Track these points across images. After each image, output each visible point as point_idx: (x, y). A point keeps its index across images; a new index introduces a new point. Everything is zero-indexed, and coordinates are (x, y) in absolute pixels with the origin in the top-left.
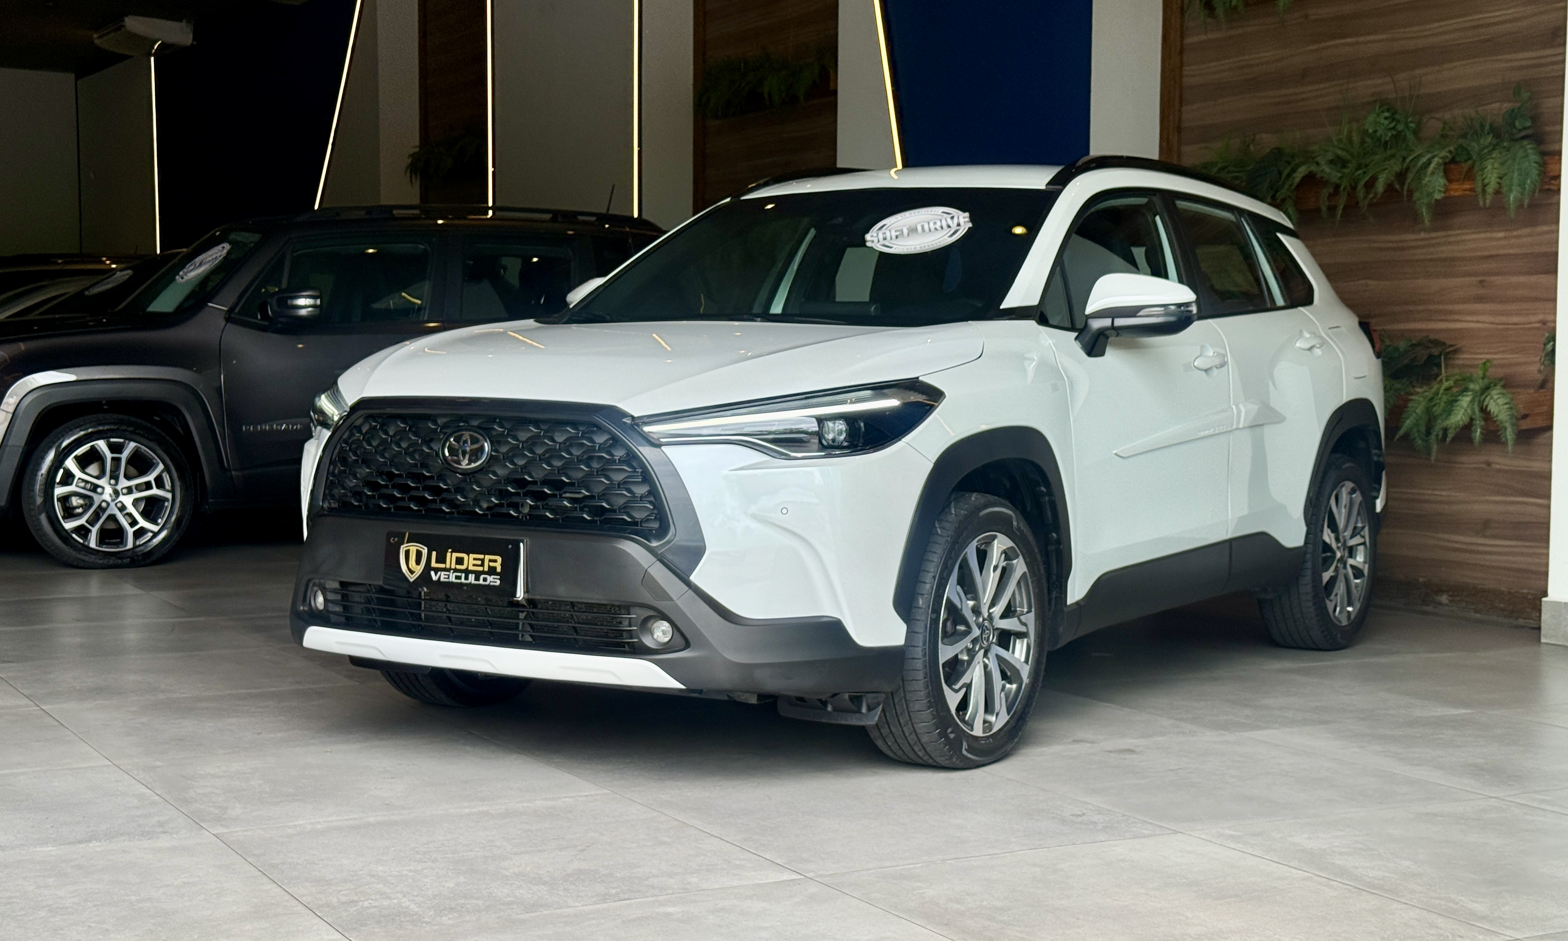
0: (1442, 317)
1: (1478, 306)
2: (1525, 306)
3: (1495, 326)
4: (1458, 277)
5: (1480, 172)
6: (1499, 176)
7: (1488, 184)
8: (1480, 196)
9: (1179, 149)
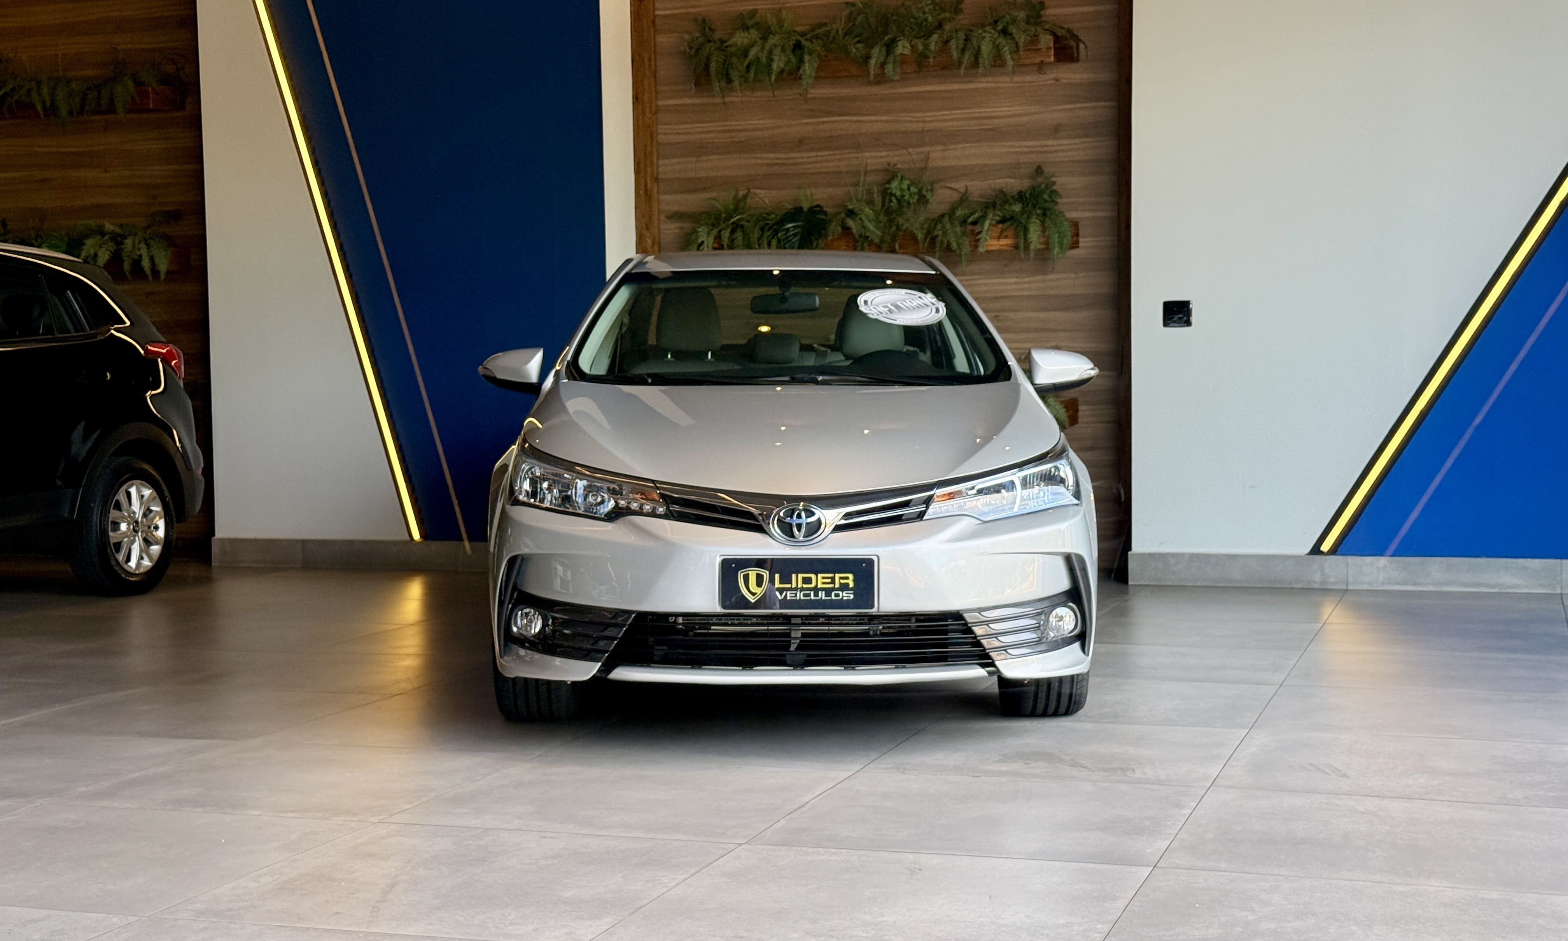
2: (1039, 335)
5: (1022, 233)
6: (1044, 236)
7: (1031, 242)
8: (1022, 250)
9: (658, 197)
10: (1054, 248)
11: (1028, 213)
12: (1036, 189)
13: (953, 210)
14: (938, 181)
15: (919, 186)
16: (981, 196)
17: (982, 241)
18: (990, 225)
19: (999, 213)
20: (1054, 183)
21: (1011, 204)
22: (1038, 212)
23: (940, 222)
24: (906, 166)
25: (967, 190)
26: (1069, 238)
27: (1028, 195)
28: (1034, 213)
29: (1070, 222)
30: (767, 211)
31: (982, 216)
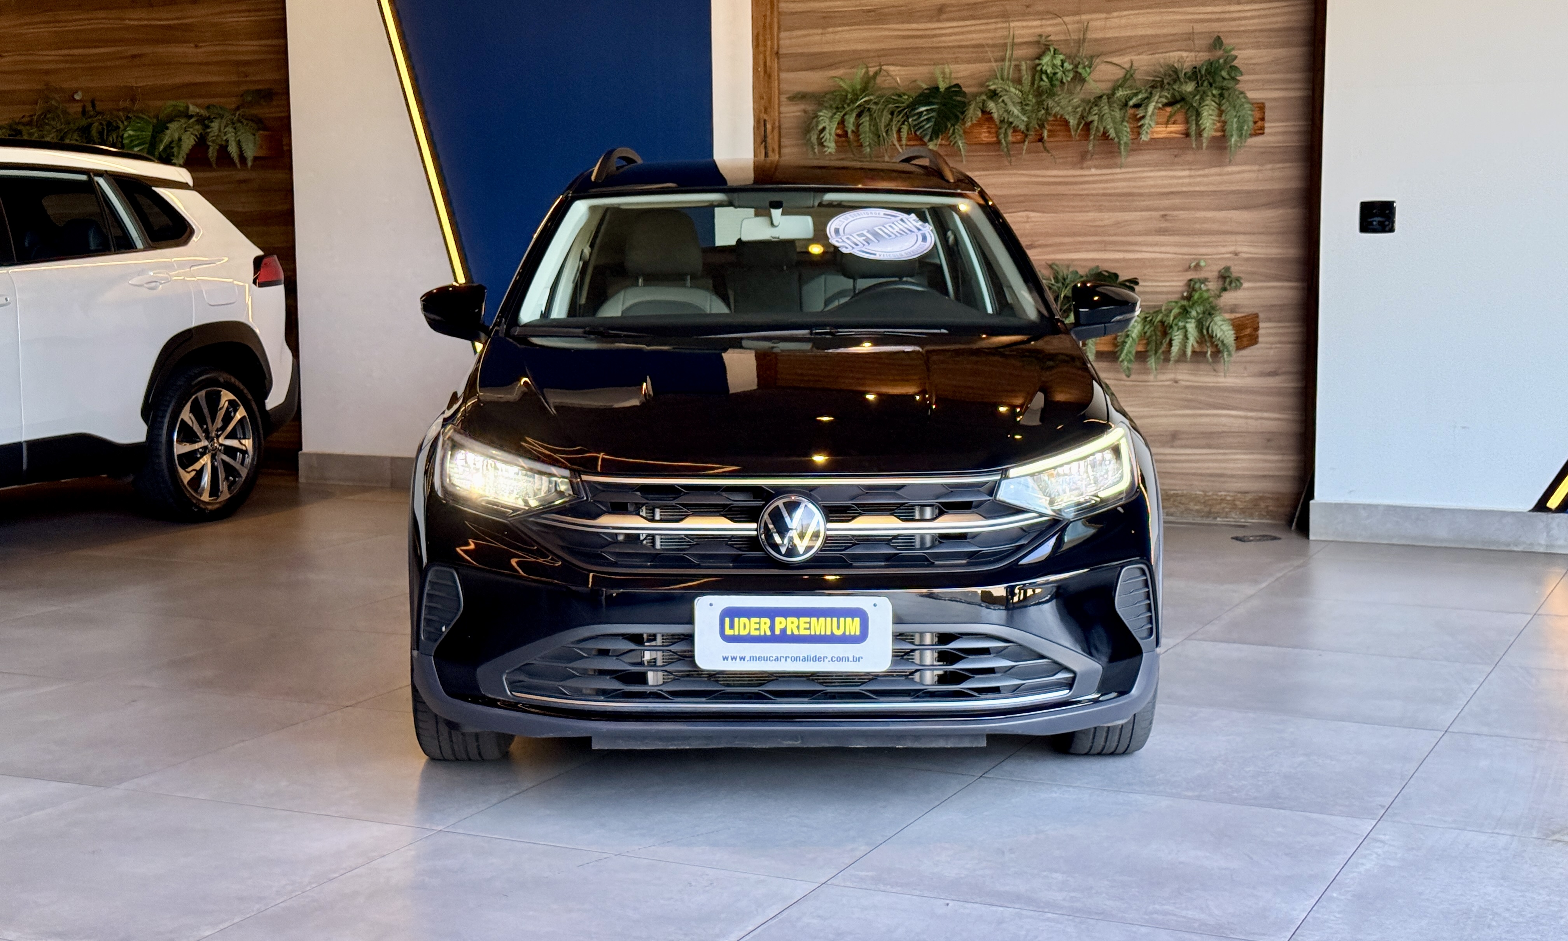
0: (1121, 248)
1: (1162, 239)
2: (1214, 238)
3: (1180, 256)
4: (1136, 211)
5: (1194, 118)
6: (1219, 122)
7: (1205, 129)
8: (1194, 138)
9: (778, 75)
10: (1232, 136)
11: (1202, 92)
12: (1213, 65)
13: (1114, 90)
14: (1098, 56)
15: (1075, 62)
16: (1148, 73)
17: (1145, 127)
18: (1155, 108)
19: (1166, 94)
20: (1236, 57)
21: (1181, 83)
22: (1214, 92)
23: (1096, 105)
24: (1062, 37)
25: (1132, 64)
26: (1251, 124)
27: (1203, 72)
28: (1210, 94)
29: (1252, 104)
30: (898, 92)
31: (1147, 98)
